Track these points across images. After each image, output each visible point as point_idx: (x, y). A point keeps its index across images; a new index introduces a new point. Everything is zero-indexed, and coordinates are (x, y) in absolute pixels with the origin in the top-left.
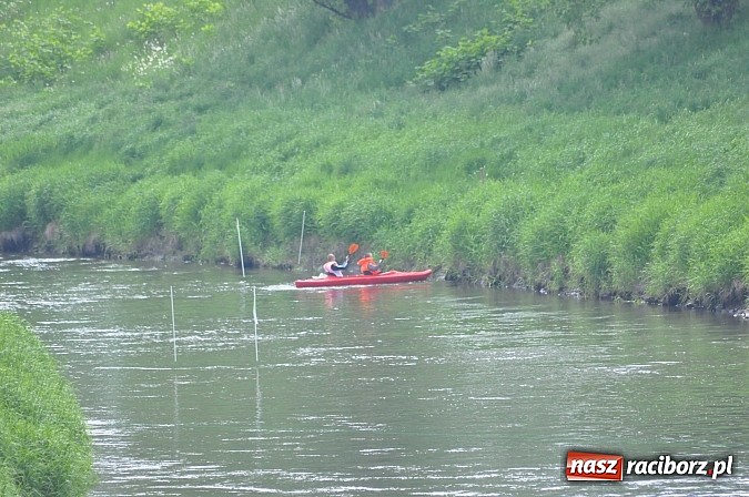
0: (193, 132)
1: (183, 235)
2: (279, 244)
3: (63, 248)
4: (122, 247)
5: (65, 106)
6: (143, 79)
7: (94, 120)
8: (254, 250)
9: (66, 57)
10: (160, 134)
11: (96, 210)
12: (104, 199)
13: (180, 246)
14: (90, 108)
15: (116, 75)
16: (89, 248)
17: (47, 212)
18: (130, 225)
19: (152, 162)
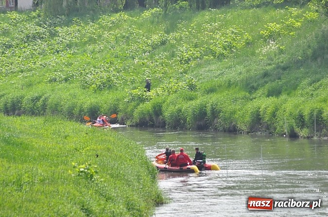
0: (279, 79)
1: (269, 123)
2: (307, 127)
3: (221, 128)
4: (244, 128)
5: (230, 67)
6: (264, 56)
7: (240, 73)
8: (297, 130)
9: (234, 46)
10: (266, 79)
11: (234, 112)
12: (238, 107)
13: (268, 128)
14: (240, 68)
15: (253, 54)
16: (231, 129)
17: (215, 113)
18: (248, 119)
19: (260, 92)
